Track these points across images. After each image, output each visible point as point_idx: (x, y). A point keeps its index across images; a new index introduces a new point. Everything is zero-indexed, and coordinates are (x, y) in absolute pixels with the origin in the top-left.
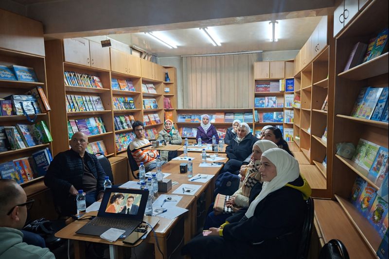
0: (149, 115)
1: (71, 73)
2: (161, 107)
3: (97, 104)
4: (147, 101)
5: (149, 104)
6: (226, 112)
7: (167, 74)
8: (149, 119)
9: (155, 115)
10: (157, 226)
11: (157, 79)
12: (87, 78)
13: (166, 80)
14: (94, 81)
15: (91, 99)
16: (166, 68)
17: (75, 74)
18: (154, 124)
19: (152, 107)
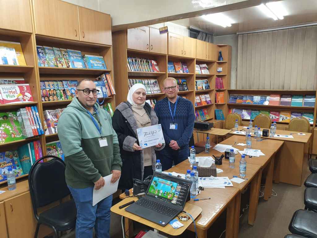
0: (200, 96)
1: (133, 59)
2: (213, 86)
3: (155, 86)
4: (199, 81)
5: (201, 85)
6: (283, 94)
7: (220, 53)
8: (201, 100)
9: (206, 95)
10: (200, 216)
11: (210, 59)
12: (146, 62)
13: (219, 60)
14: (152, 65)
15: (149, 82)
16: (220, 46)
17: (136, 60)
18: (204, 104)
19: (204, 88)
